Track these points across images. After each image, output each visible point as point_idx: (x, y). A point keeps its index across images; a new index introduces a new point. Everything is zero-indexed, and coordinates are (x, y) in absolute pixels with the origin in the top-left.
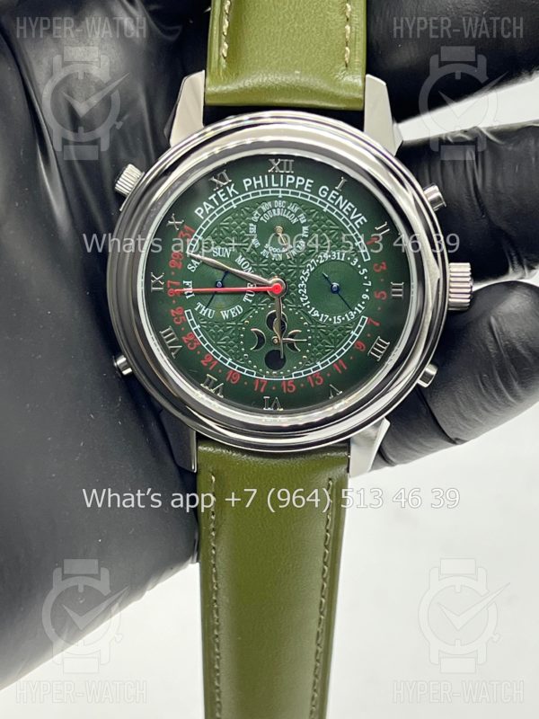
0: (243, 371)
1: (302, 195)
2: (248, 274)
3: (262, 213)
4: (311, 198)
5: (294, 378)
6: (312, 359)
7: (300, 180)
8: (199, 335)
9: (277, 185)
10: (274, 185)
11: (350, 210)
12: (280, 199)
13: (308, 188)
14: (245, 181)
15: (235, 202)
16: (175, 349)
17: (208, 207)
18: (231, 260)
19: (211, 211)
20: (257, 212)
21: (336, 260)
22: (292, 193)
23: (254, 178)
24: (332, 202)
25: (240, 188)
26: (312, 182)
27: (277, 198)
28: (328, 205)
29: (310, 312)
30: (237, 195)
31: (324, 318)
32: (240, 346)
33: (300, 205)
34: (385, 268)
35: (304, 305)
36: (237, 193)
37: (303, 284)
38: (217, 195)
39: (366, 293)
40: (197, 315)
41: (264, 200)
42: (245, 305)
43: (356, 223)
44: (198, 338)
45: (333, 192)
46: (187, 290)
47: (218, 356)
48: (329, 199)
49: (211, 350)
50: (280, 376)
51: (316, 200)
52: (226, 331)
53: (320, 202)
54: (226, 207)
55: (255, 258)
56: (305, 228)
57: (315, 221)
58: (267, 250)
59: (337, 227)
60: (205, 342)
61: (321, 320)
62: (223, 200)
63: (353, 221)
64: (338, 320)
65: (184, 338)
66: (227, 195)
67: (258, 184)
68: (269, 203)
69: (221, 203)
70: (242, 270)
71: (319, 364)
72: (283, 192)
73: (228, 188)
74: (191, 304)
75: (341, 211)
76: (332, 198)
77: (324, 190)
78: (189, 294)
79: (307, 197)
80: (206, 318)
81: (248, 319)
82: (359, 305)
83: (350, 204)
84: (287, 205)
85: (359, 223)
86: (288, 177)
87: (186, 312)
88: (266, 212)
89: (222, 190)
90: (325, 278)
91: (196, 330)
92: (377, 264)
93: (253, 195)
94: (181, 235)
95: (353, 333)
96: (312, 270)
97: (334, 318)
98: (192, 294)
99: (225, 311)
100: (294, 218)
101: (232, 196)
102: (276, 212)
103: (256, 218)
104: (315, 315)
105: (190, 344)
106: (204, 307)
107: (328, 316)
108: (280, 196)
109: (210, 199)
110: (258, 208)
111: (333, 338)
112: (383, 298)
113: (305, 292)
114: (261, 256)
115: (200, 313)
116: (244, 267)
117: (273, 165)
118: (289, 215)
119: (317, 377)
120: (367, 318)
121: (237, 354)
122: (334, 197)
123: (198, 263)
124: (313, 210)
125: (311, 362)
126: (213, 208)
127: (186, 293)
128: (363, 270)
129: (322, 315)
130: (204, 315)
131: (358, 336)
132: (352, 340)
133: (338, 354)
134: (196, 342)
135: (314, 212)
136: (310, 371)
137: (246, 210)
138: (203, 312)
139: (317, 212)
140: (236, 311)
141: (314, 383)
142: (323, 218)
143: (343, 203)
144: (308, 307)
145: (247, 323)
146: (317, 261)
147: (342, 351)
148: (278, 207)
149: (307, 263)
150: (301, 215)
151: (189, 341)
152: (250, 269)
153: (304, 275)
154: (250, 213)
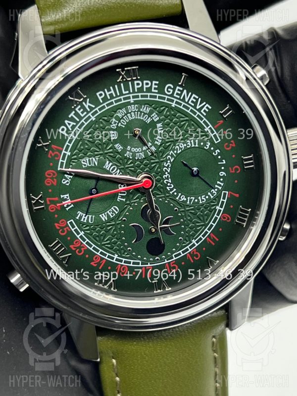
0: (130, 263)
1: (151, 96)
2: (117, 176)
3: (119, 119)
4: (160, 98)
5: (174, 259)
6: (187, 238)
7: (147, 84)
8: (84, 240)
9: (127, 92)
10: (124, 92)
11: (195, 100)
12: (132, 104)
13: (155, 89)
14: (98, 94)
15: (93, 114)
16: (66, 257)
17: (69, 124)
18: (100, 167)
19: (73, 127)
20: (114, 120)
21: (191, 147)
22: (142, 96)
23: (106, 90)
24: (179, 97)
25: (96, 102)
26: (157, 82)
27: (129, 104)
28: (175, 100)
29: (177, 198)
30: (94, 108)
31: (191, 200)
32: (123, 242)
33: (151, 106)
34: (234, 145)
35: (171, 193)
36: (94, 106)
37: (167, 175)
38: (76, 111)
39: (223, 171)
40: (79, 223)
41: (119, 107)
42: (120, 204)
43: (202, 111)
44: (84, 243)
45: (178, 88)
46: (65, 203)
47: (105, 255)
48: (175, 95)
49: (98, 251)
50: (163, 260)
51: (164, 98)
52: (108, 231)
53: (168, 100)
54: (86, 121)
55: (120, 161)
56: (159, 125)
57: (166, 117)
58: (130, 151)
59: (187, 118)
60: (91, 246)
61: (188, 203)
62: (82, 115)
63: (199, 110)
64: (203, 199)
65: (71, 246)
66: (85, 110)
67: (111, 95)
68: (124, 110)
69: (81, 118)
70: (112, 174)
71: (194, 241)
72: (134, 97)
73: (84, 103)
74: (72, 214)
75: (187, 103)
76: (177, 94)
77: (169, 87)
78: (68, 206)
79: (155, 97)
80: (87, 224)
81: (125, 216)
82: (218, 182)
83: (194, 95)
84: (139, 108)
85: (205, 111)
86: (136, 82)
87: (68, 222)
88: (122, 118)
89: (79, 107)
90: (185, 165)
91: (81, 237)
92: (227, 144)
93: (108, 105)
94: (51, 155)
95: (218, 208)
96: (172, 161)
97: (200, 198)
98: (71, 205)
99: (103, 214)
100: (148, 118)
101: (89, 110)
102: (131, 116)
103: (114, 125)
104: (182, 200)
105: (78, 250)
106: (84, 215)
107: (193, 198)
108: (132, 102)
109: (70, 116)
110: (115, 116)
111: (202, 216)
112: (238, 172)
113: (170, 181)
114: (126, 158)
115: (82, 220)
116: (112, 171)
117: (121, 74)
118: (143, 116)
119: (195, 253)
120: (227, 192)
121: (122, 249)
122: (179, 92)
123: (71, 177)
124: (164, 108)
125: (187, 241)
126: (75, 124)
127: (65, 206)
128: (216, 151)
129: (189, 198)
130: (85, 221)
131: (222, 209)
132: (218, 215)
133: (209, 229)
134: (83, 247)
135: (164, 109)
136: (187, 250)
137: (104, 120)
138: (84, 219)
139: (167, 109)
140: (113, 212)
141: (193, 259)
142: (173, 113)
143: (187, 96)
144: (175, 194)
145: (124, 220)
146: (175, 152)
147: (212, 226)
148: (132, 112)
149: (166, 156)
150: (153, 115)
151: (77, 248)
152: (119, 171)
153: (166, 167)
154: (108, 122)
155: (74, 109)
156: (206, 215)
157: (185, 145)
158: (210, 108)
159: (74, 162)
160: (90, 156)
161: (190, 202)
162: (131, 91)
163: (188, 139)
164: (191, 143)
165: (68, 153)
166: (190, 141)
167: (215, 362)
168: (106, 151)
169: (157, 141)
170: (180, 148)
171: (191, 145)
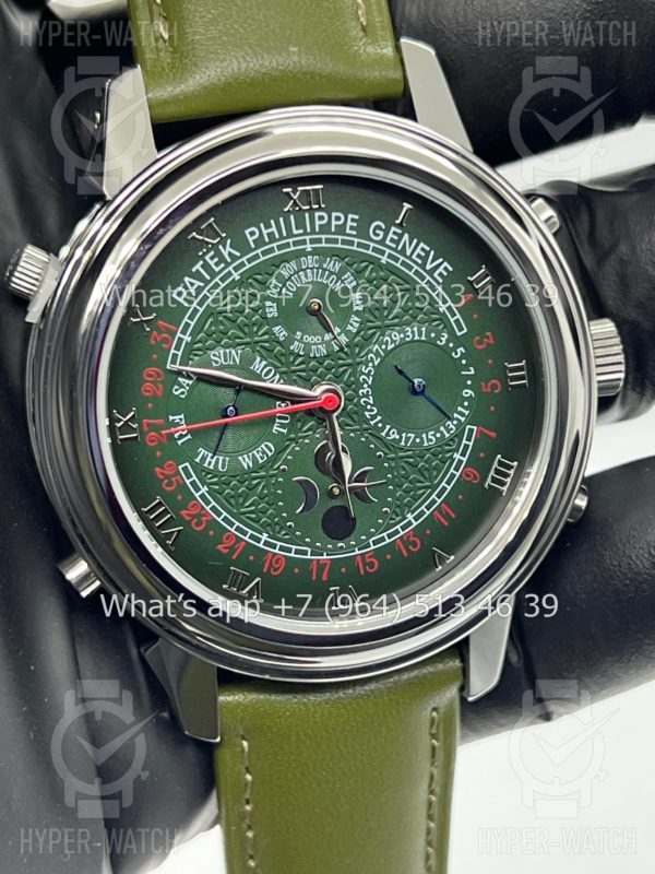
0: (289, 550)
1: (344, 242)
2: (275, 386)
3: (283, 281)
4: (359, 245)
5: (373, 547)
6: (398, 510)
7: (337, 219)
8: (208, 503)
9: (301, 231)
10: (295, 232)
11: (423, 254)
12: (309, 253)
14: (247, 232)
15: (236, 269)
16: (173, 533)
17: (192, 284)
18: (244, 367)
19: (199, 290)
20: (274, 281)
21: (412, 341)
22: (328, 241)
23: (262, 225)
24: (394, 246)
25: (242, 246)
26: (357, 217)
27: (304, 253)
28: (388, 251)
29: (383, 434)
30: (238, 258)
31: (407, 439)
32: (279, 510)
33: (343, 259)
34: (492, 342)
35: (372, 423)
36: (238, 254)
37: (366, 389)
38: (205, 261)
39: (468, 387)
40: (199, 469)
41: (284, 259)
42: (277, 439)
43: (436, 275)
44: (208, 508)
45: (393, 229)
46: (177, 431)
47: (245, 533)
48: (388, 242)
49: (232, 525)
50: (350, 548)
51: (367, 247)
53: (375, 250)
54: (223, 280)
55: (282, 358)
56: (356, 296)
57: (370, 281)
58: (301, 341)
59: (408, 286)
60: (219, 514)
61: (403, 444)
62: (217, 269)
63: (431, 272)
64: (428, 440)
65: (183, 512)
66: (222, 259)
67: (271, 235)
68: (293, 263)
69: (213, 274)
70: (265, 381)
71: (410, 517)
72: (312, 241)
73: (221, 247)
74: (187, 453)
75: (410, 258)
76: (392, 240)
77: (378, 227)
78: (181, 437)
79: (352, 243)
80: (215, 473)
81: (284, 463)
82: (460, 409)
83: (422, 245)
84: (321, 262)
85: (440, 274)
86: (317, 214)
87: (180, 467)
88: (290, 278)
89: (212, 253)
90: (401, 372)
91: (202, 496)
92: (478, 338)
93: (264, 253)
94: (155, 339)
95: (457, 456)
96: (376, 363)
97: (424, 436)
98: (186, 435)
99: (245, 456)
100: (336, 282)
101: (229, 260)
102: (306, 277)
103: (274, 291)
104: (392, 437)
105: (195, 520)
106: (210, 455)
107: (413, 435)
108: (309, 249)
109: (194, 270)
110: (277, 272)
111: (427, 469)
112: (496, 391)
113: (371, 402)
114: (292, 353)
115: (206, 465)
116: (266, 375)
117: (291, 198)
118: (328, 278)
119: (411, 539)
120: (475, 428)
121: (276, 524)
122: (396, 238)
123: (191, 382)
124: (365, 264)
125: (397, 515)
126: (202, 284)
127: (176, 436)
128: (458, 350)
129: (404, 435)
130: (211, 467)
131: (465, 459)
132: (457, 469)
133: (439, 496)
134: (205, 515)
135: (367, 266)
136: (397, 532)
137: (255, 280)
138: (210, 463)
139: (371, 266)
140: (264, 452)
141: (407, 549)
142: (382, 273)
143: (410, 245)
144: (380, 425)
145: (284, 470)
146: (384, 347)
147: (444, 489)
148: (308, 268)
149: (367, 354)
150: (346, 276)
151: (193, 517)
152: (277, 377)
153: (364, 374)
154: (264, 285)
155: (202, 257)
156: (434, 468)
157: (402, 336)
158: (451, 269)
159: (195, 355)
160: (225, 347)
161: (406, 442)
162: (309, 230)
163: (408, 325)
164: (413, 332)
165: (187, 338)
166: (412, 328)
167: (433, 756)
168: (256, 339)
169: (351, 325)
170: (393, 341)
171: (414, 336)
